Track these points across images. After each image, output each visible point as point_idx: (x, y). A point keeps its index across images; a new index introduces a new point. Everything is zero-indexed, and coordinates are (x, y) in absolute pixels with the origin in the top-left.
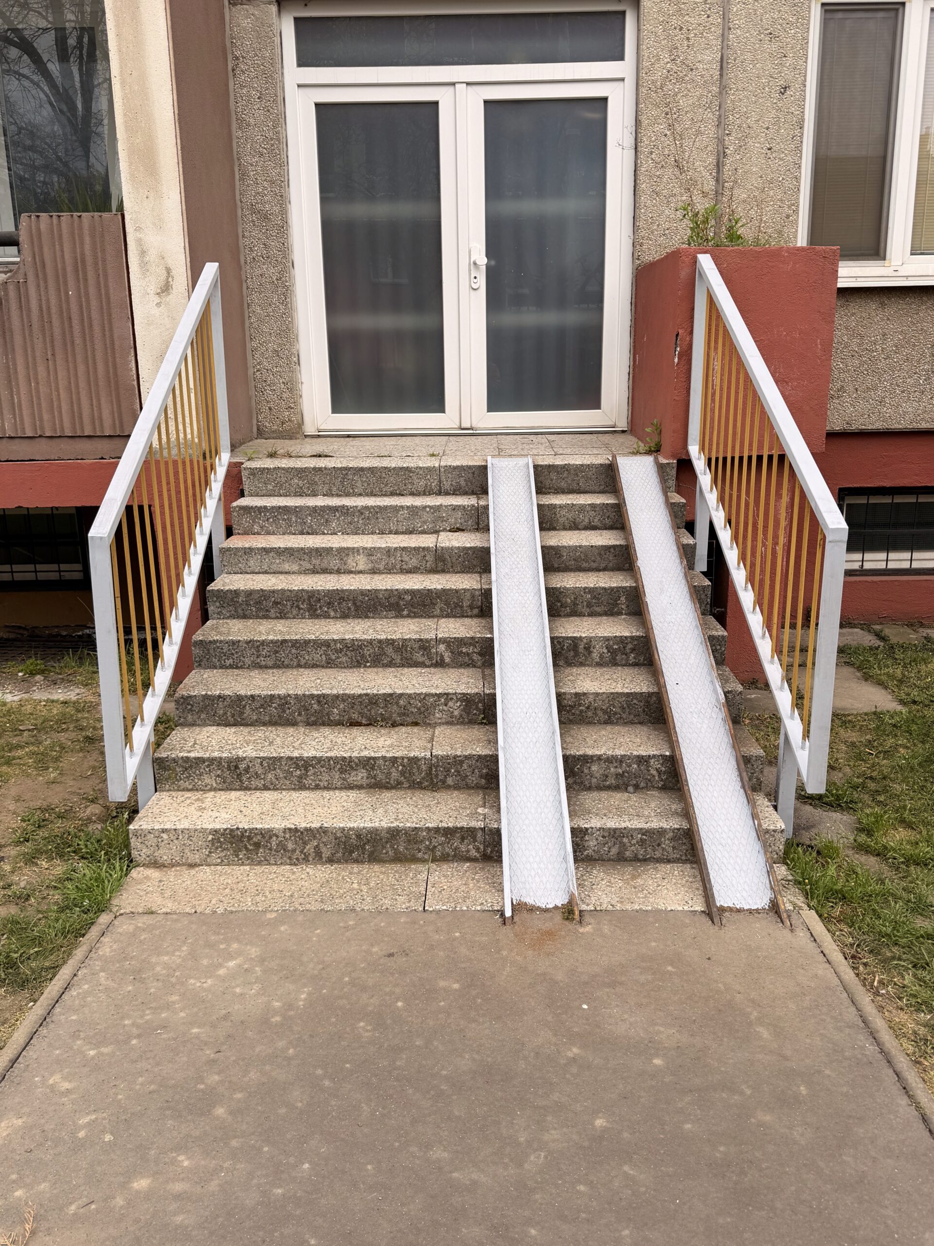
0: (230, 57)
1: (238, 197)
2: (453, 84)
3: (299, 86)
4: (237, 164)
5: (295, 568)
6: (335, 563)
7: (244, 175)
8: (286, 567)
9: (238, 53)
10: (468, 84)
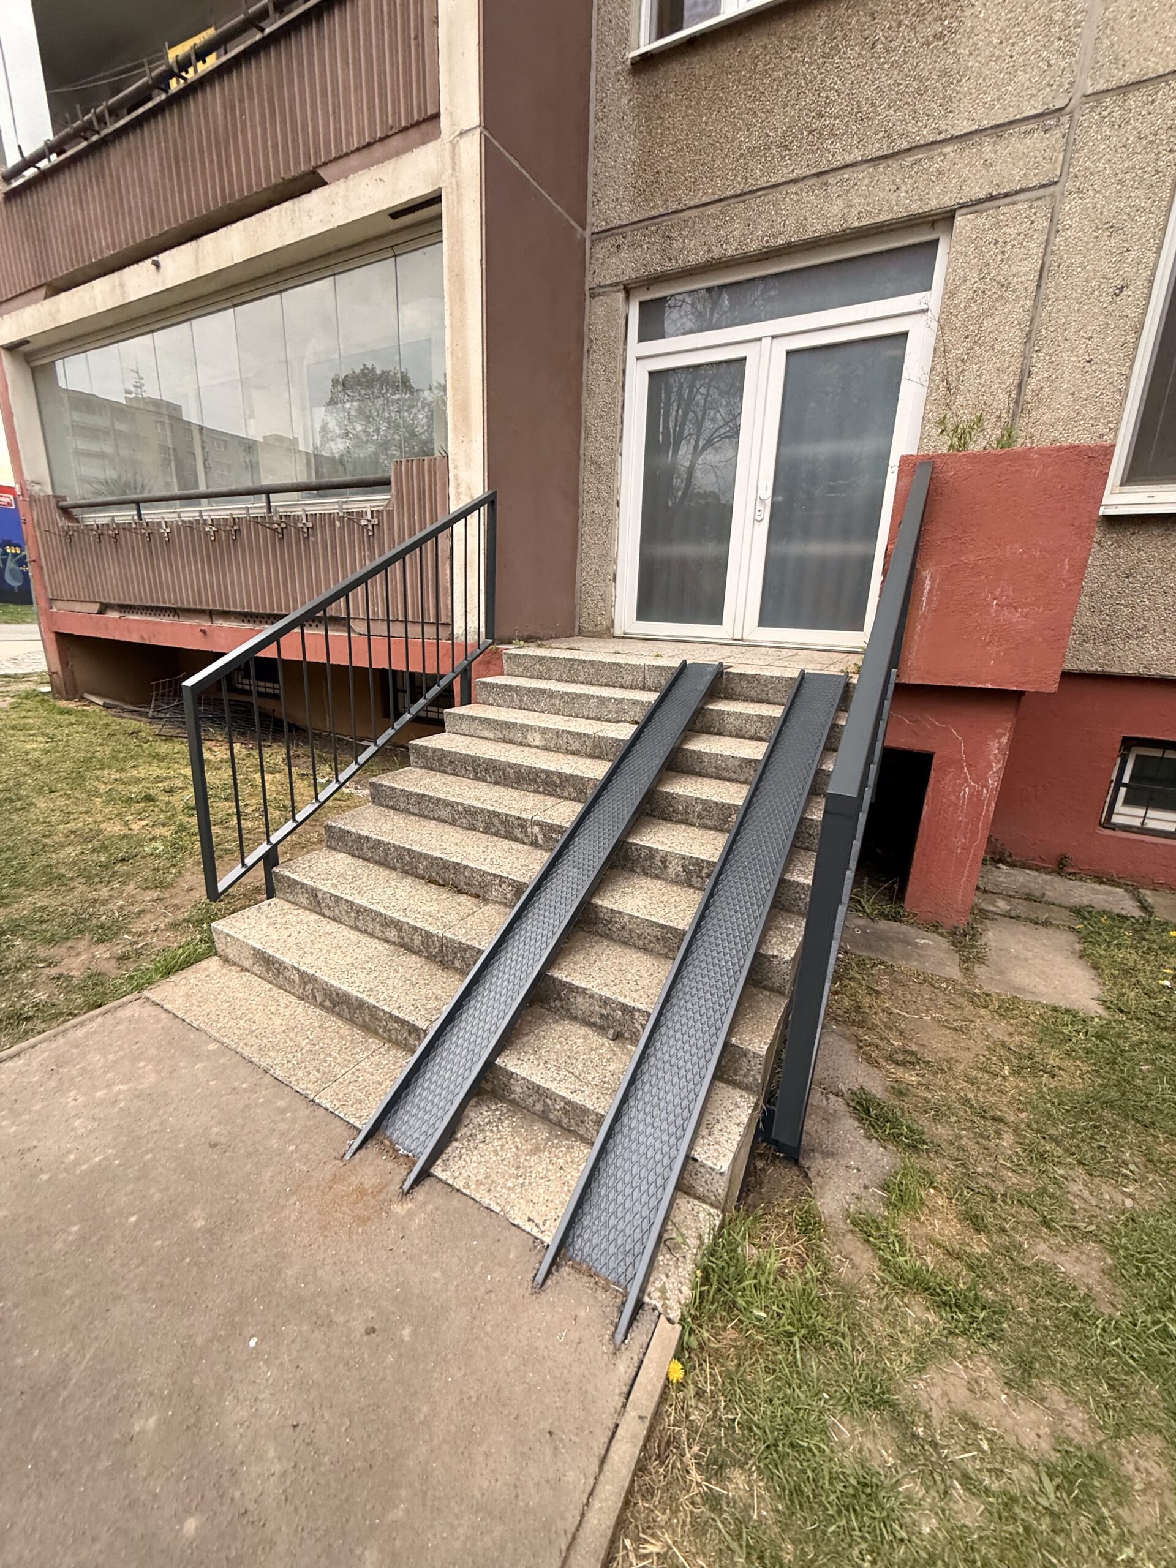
0: (586, 341)
1: (582, 452)
2: (760, 339)
3: (638, 359)
4: (584, 425)
5: (491, 736)
6: (518, 737)
7: (588, 435)
8: (486, 734)
9: (592, 337)
10: (773, 337)
